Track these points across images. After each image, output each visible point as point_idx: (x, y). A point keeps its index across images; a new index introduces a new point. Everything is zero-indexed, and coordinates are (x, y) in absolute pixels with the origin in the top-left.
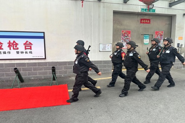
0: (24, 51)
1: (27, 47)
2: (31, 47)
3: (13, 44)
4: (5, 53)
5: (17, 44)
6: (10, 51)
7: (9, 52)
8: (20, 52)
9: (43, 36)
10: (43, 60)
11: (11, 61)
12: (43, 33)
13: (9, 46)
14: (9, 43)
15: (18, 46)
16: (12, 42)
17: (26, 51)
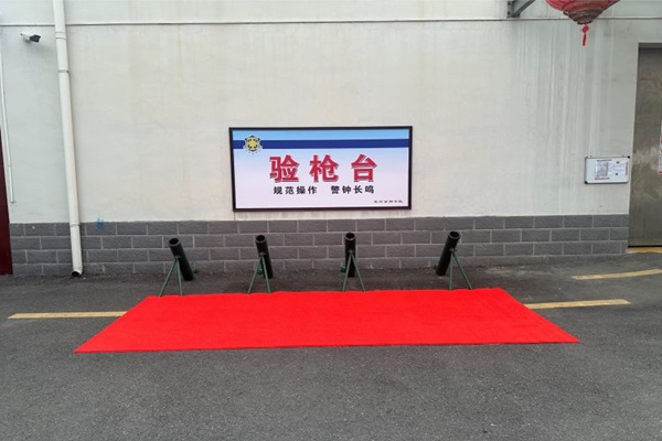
0: (353, 185)
1: (360, 175)
2: (371, 171)
3: (323, 165)
4: (303, 192)
5: (334, 165)
6: (315, 185)
7: (313, 189)
8: (341, 188)
9: (407, 137)
10: (403, 212)
11: (315, 213)
12: (407, 131)
13: (314, 171)
14: (315, 162)
15: (336, 172)
16: (321, 159)
17: (358, 184)
